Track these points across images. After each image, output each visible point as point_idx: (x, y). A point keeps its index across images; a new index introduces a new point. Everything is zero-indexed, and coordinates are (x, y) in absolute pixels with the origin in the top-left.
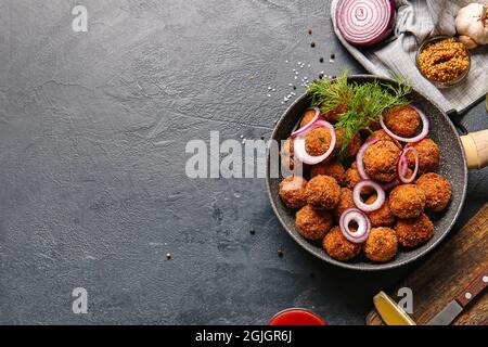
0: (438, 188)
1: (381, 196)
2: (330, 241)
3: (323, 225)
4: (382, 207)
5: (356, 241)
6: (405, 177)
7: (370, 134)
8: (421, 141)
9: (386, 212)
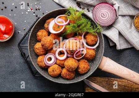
0: (84, 67)
1: (65, 57)
2: (40, 58)
3: (41, 52)
4: (62, 60)
5: (47, 64)
6: (76, 57)
7: (77, 35)
8: (91, 49)
9: (62, 62)
